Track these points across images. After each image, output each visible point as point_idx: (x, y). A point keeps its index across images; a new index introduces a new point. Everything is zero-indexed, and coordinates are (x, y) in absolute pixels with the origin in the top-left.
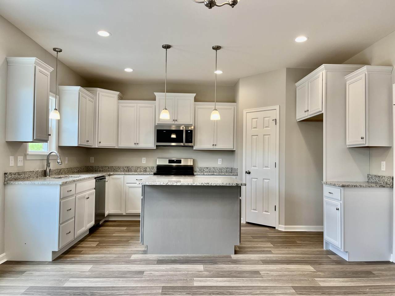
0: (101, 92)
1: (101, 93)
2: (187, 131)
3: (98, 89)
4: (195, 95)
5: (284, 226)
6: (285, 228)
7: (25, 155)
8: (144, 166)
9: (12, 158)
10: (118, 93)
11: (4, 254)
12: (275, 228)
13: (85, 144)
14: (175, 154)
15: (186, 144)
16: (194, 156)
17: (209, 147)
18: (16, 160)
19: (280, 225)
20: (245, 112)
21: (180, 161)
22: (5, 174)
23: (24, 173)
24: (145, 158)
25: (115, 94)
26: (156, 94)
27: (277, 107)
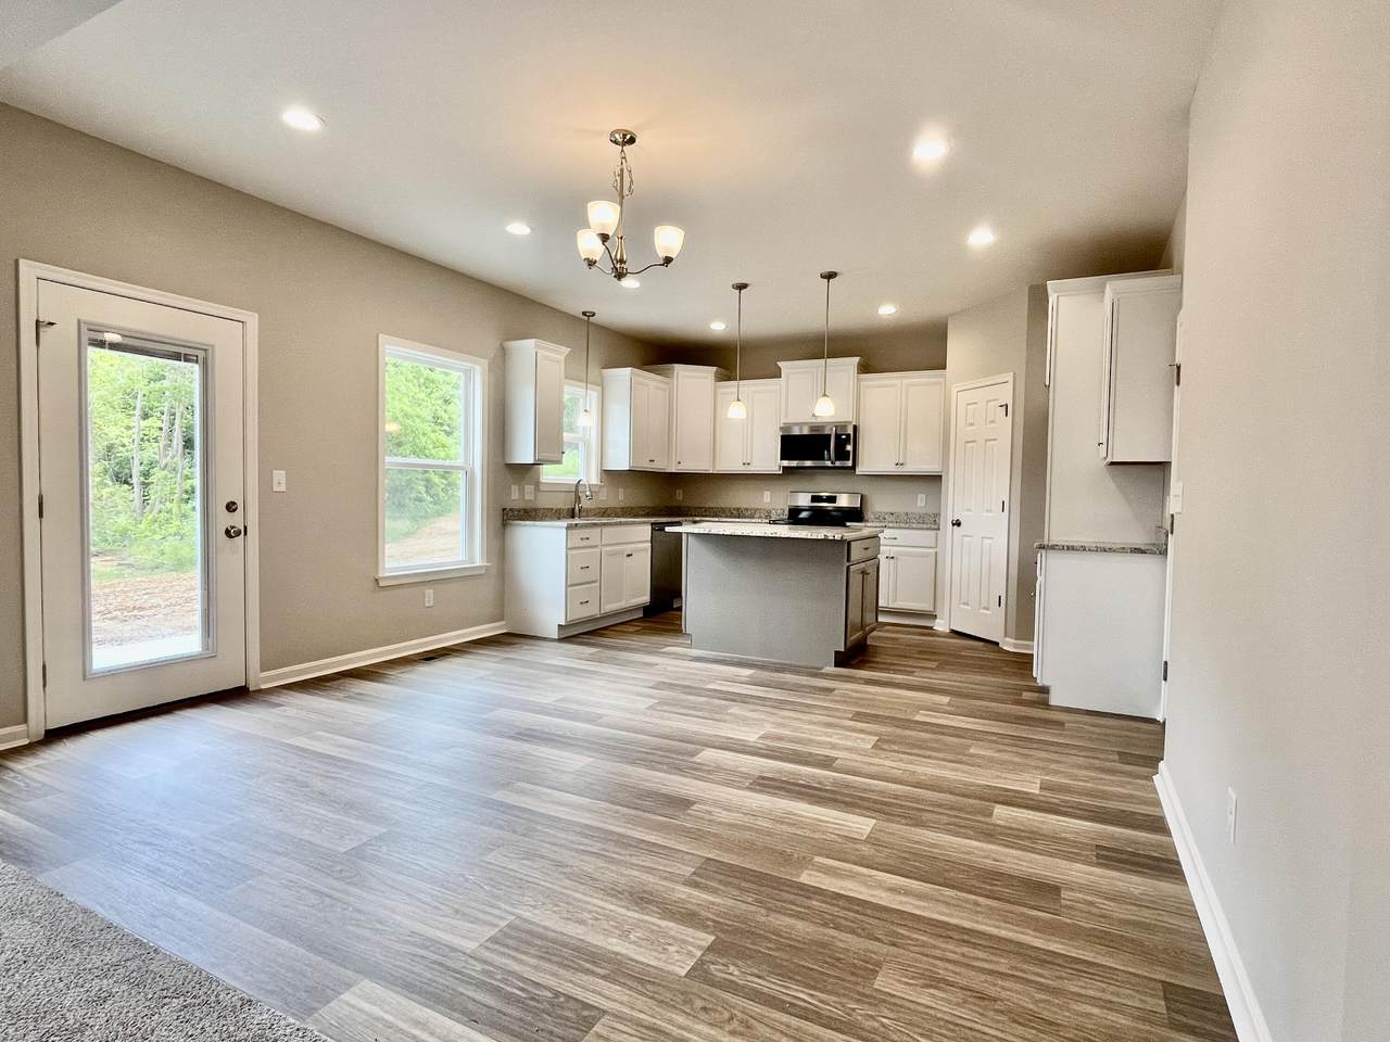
0: (681, 370)
1: (680, 373)
2: (838, 436)
3: (676, 365)
4: (857, 359)
5: (1012, 641)
6: (1016, 646)
7: (537, 484)
8: (767, 507)
9: (515, 488)
10: (715, 368)
11: (503, 623)
12: (998, 644)
13: (645, 465)
14: (825, 487)
15: (838, 464)
16: (864, 489)
17: (890, 469)
18: (522, 492)
19: (1008, 639)
20: (954, 391)
21: (832, 499)
22: (504, 509)
23: (536, 510)
24: (769, 493)
25: (708, 373)
26: (780, 364)
27: (1009, 377)
